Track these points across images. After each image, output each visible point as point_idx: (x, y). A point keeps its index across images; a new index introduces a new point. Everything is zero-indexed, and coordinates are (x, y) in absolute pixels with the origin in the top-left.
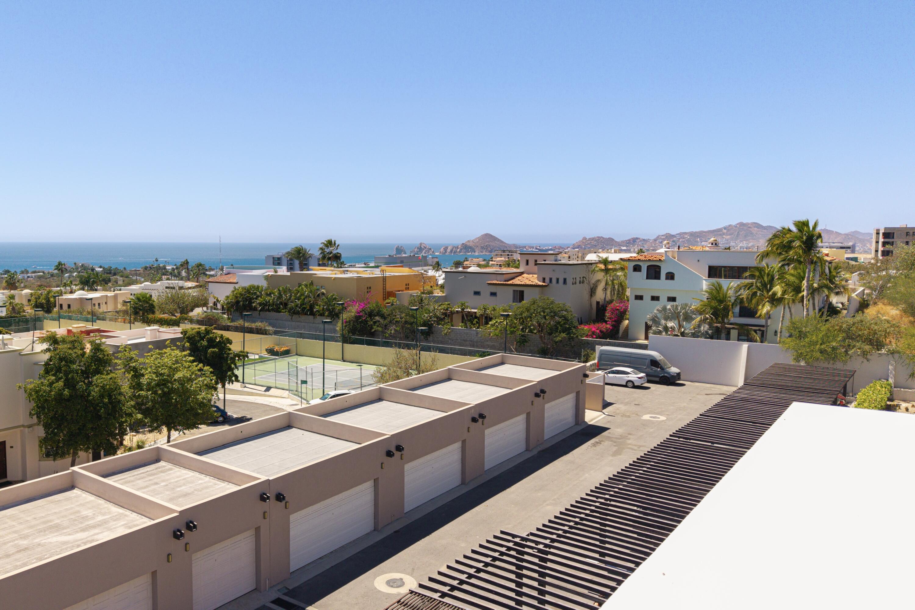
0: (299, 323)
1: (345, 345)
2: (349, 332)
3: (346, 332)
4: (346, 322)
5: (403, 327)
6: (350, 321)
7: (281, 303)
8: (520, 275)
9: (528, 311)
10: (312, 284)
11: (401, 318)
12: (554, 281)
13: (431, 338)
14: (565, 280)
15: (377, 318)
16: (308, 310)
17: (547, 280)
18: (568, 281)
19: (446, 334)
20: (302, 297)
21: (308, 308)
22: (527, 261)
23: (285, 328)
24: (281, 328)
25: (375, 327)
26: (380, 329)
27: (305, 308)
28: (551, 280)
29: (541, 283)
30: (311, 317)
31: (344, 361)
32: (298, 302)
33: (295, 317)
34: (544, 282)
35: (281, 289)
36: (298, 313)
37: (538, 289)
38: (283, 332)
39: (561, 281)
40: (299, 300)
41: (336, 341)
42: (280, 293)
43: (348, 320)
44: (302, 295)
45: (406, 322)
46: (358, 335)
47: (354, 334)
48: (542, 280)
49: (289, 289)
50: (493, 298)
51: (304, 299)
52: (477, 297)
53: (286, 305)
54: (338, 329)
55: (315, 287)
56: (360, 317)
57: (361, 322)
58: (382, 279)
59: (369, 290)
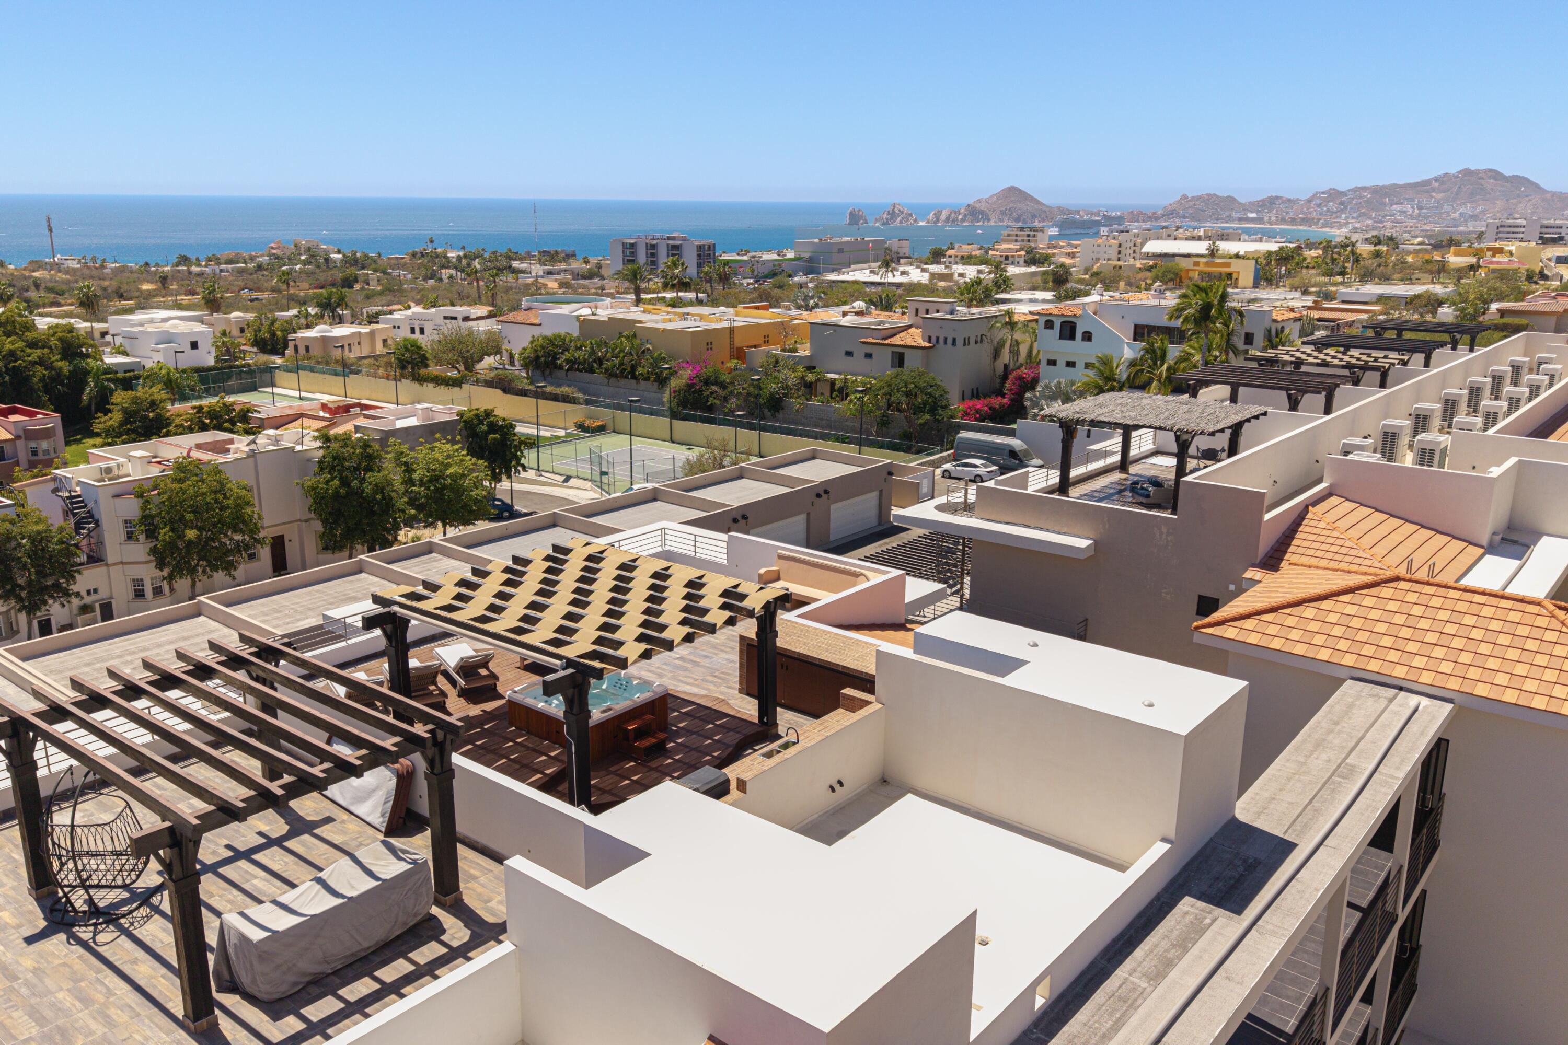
0: (617, 389)
1: (674, 421)
2: (678, 405)
3: (674, 405)
4: (675, 392)
5: (745, 400)
6: (679, 391)
7: (594, 361)
8: (905, 330)
10: (635, 336)
11: (744, 389)
12: (941, 340)
13: (780, 415)
14: (954, 340)
15: (715, 388)
16: (629, 373)
17: (934, 340)
18: (957, 341)
19: (797, 411)
20: (622, 355)
21: (629, 369)
22: (917, 310)
23: (598, 396)
24: (594, 395)
25: (711, 399)
26: (718, 402)
27: (625, 370)
28: (938, 338)
29: (927, 345)
30: (633, 381)
31: (673, 442)
32: (616, 361)
33: (613, 380)
34: (930, 341)
35: (593, 342)
36: (616, 376)
37: (920, 351)
38: (597, 402)
39: (950, 341)
40: (616, 358)
41: (663, 416)
42: (592, 348)
43: (677, 388)
44: (622, 351)
45: (749, 394)
46: (691, 409)
47: (684, 408)
48: (927, 338)
49: (605, 342)
50: (868, 360)
51: (624, 357)
52: (849, 358)
53: (601, 363)
54: (665, 400)
55: (638, 341)
56: (693, 385)
57: (695, 392)
58: (728, 331)
59: (710, 346)
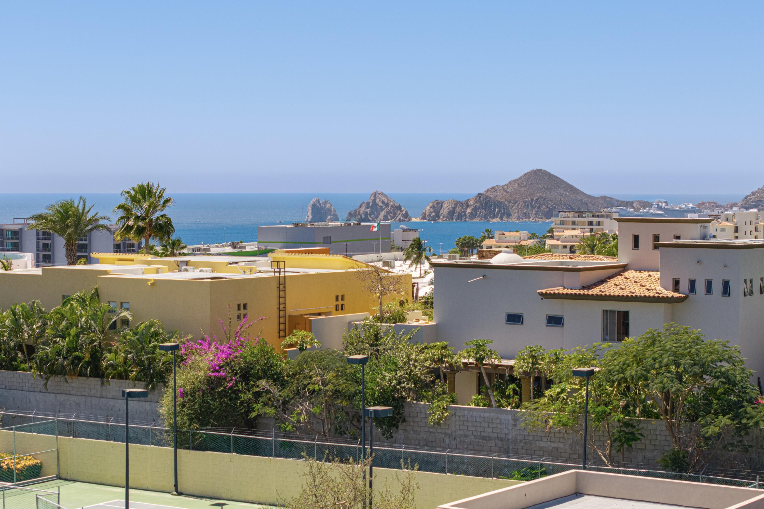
0: (62, 398)
1: (182, 452)
2: (191, 419)
3: (182, 419)
4: (183, 395)
5: (328, 407)
6: (193, 393)
7: (20, 347)
8: (619, 274)
9: (639, 362)
10: (96, 295)
11: (324, 384)
12: (701, 287)
13: (400, 434)
14: (726, 285)
15: (263, 384)
16: (88, 363)
17: (684, 286)
18: (732, 286)
19: (438, 423)
20: (73, 331)
21: (87, 357)
22: (636, 239)
23: (29, 409)
24: (18, 409)
25: (257, 406)
26: (270, 411)
27: (79, 359)
28: (692, 283)
29: (669, 294)
30: (96, 381)
31: (180, 494)
32: (63, 343)
33: (54, 380)
34: (677, 290)
35: (19, 309)
36: (62, 372)
37: (662, 307)
38: (25, 419)
39: (717, 287)
40: (64, 337)
41: (159, 443)
42: (16, 321)
43: (188, 388)
44: (71, 325)
45: (337, 394)
46: (215, 427)
47: (203, 424)
48: (671, 284)
49: (40, 311)
50: (555, 330)
51: (77, 335)
52: (514, 328)
53: (31, 350)
54: (163, 411)
55: (104, 305)
56: (219, 381)
57: (222, 395)
58: (274, 285)
59: (242, 312)
